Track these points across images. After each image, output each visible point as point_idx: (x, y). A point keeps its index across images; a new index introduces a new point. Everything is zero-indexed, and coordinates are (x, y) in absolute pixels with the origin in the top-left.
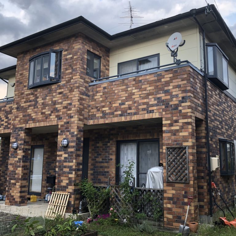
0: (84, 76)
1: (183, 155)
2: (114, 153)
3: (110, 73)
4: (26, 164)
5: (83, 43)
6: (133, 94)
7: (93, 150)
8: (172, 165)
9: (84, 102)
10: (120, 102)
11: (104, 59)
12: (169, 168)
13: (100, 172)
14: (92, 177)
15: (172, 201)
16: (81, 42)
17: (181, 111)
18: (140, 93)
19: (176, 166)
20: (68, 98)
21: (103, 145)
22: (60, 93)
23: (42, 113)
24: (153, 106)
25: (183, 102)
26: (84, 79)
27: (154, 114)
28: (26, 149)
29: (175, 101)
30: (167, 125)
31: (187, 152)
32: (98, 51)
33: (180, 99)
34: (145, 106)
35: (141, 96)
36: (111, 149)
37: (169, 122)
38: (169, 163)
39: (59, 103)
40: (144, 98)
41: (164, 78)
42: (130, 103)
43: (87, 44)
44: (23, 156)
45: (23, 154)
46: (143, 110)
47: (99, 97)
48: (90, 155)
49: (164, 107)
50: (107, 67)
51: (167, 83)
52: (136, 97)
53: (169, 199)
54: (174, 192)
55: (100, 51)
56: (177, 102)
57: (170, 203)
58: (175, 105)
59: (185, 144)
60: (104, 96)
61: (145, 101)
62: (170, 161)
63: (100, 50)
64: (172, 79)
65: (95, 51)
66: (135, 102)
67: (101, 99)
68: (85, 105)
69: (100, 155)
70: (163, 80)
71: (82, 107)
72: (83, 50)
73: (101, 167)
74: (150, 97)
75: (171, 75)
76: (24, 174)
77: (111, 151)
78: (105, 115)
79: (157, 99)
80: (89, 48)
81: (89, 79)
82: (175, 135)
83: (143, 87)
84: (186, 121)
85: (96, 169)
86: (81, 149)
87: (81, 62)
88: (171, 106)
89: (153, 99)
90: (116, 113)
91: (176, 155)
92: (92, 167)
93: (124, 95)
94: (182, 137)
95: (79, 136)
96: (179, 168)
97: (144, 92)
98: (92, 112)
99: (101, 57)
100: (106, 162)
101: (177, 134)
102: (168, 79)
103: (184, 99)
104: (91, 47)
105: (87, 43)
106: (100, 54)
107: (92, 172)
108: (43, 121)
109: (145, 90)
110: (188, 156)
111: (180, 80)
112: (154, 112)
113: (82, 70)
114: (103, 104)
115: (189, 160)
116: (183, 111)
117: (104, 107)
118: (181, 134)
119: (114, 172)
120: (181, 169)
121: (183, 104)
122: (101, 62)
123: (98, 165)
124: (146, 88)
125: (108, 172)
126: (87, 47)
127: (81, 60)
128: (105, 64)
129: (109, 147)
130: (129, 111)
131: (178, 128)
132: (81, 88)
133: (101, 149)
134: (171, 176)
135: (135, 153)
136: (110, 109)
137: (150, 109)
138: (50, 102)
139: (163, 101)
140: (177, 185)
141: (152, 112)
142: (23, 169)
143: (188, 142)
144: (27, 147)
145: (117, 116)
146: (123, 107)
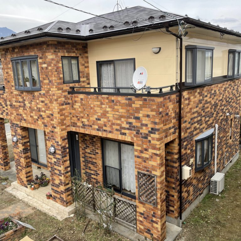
0: (61, 86)
1: (152, 182)
2: (100, 148)
3: (90, 70)
4: (27, 154)
5: (55, 51)
6: (107, 112)
7: (82, 141)
8: (142, 188)
9: (64, 112)
10: (96, 117)
11: (82, 58)
12: (140, 189)
13: (89, 161)
14: (84, 163)
15: (143, 216)
16: (53, 51)
17: (150, 141)
18: (113, 113)
19: (146, 189)
20: (49, 108)
21: (90, 139)
22: (42, 102)
23: (31, 116)
24: (124, 128)
25: (152, 133)
26: (62, 89)
27: (126, 137)
28: (25, 143)
29: (144, 130)
30: (138, 150)
31: (155, 181)
32: (74, 52)
33: (150, 129)
34: (118, 127)
35: (114, 116)
36: (97, 144)
37: (140, 148)
38: (140, 185)
39: (42, 111)
40: (117, 119)
41: (134, 104)
42: (105, 120)
43: (60, 51)
44: (23, 149)
45: (23, 147)
46: (117, 130)
47: (78, 107)
48: (80, 145)
49: (135, 132)
50: (86, 65)
51: (138, 110)
52: (110, 115)
53: (141, 213)
54: (145, 210)
55: (76, 51)
56: (147, 132)
57: (141, 217)
58: (144, 134)
59: (154, 173)
60: (82, 107)
61: (119, 122)
62: (141, 183)
63: (77, 49)
64: (142, 107)
65: (70, 54)
66: (109, 121)
67: (80, 110)
68: (66, 114)
69: (89, 147)
70: (133, 105)
71: (63, 117)
72: (56, 59)
73: (90, 157)
74: (123, 119)
75: (141, 103)
76: (27, 163)
77: (96, 146)
78: (84, 126)
79: (128, 123)
80: (63, 53)
81: (67, 86)
82: (145, 162)
83: (116, 107)
84: (155, 151)
85: (86, 158)
86: (67, 155)
87: (56, 73)
88: (141, 134)
89: (125, 123)
90: (93, 126)
91: (146, 180)
92: (83, 156)
93: (99, 112)
94: (151, 166)
95: (63, 145)
96: (148, 192)
97: (117, 113)
98: (73, 120)
99: (78, 57)
100: (94, 154)
101: (147, 161)
102: (138, 106)
103: (153, 131)
104: (65, 51)
105: (60, 49)
106: (76, 54)
107: (83, 159)
108: (33, 124)
109: (118, 111)
110: (156, 184)
111: (149, 110)
112: (126, 135)
113: (59, 81)
114: (82, 115)
115: (157, 188)
116: (152, 142)
117: (82, 117)
118: (150, 163)
119: (101, 164)
120: (150, 193)
121: (152, 135)
122: (79, 62)
123: (87, 155)
124: (118, 109)
125: (96, 163)
126: (60, 54)
127: (56, 71)
128: (83, 62)
129: (95, 142)
130: (104, 128)
131: (147, 156)
132: (59, 100)
133: (89, 142)
134: (142, 196)
135: (117, 155)
136: (88, 121)
137: (123, 131)
138: (36, 108)
139: (134, 127)
140: (147, 205)
141: (124, 134)
142: (25, 159)
143: (156, 171)
144: (25, 141)
145: (94, 129)
146: (99, 122)
